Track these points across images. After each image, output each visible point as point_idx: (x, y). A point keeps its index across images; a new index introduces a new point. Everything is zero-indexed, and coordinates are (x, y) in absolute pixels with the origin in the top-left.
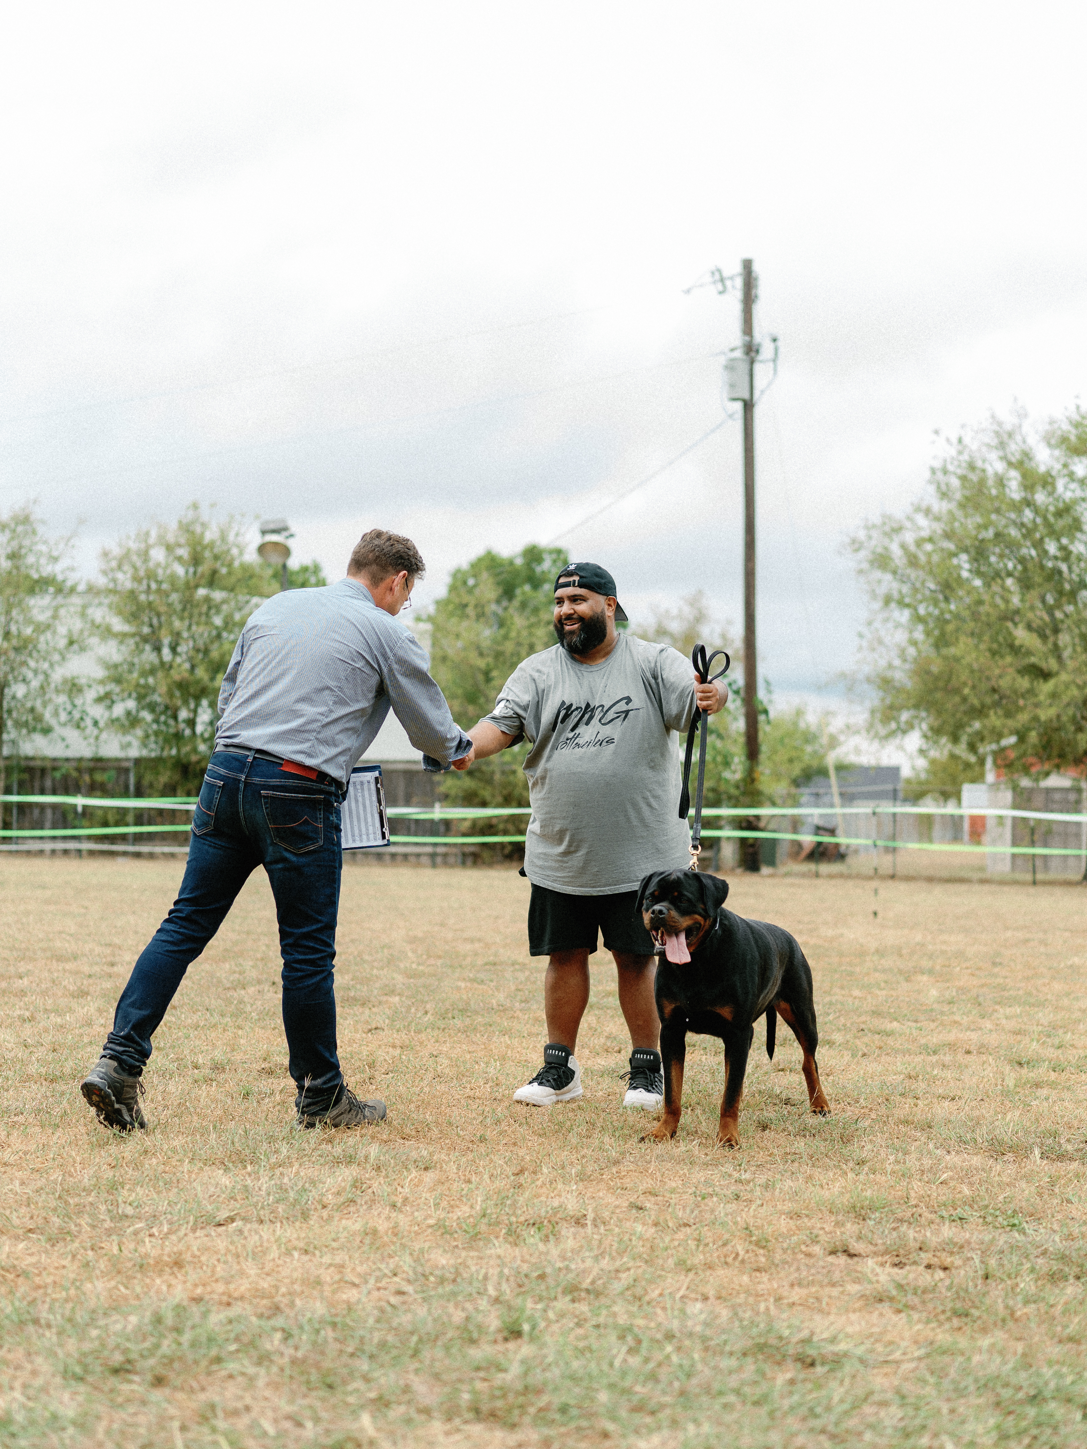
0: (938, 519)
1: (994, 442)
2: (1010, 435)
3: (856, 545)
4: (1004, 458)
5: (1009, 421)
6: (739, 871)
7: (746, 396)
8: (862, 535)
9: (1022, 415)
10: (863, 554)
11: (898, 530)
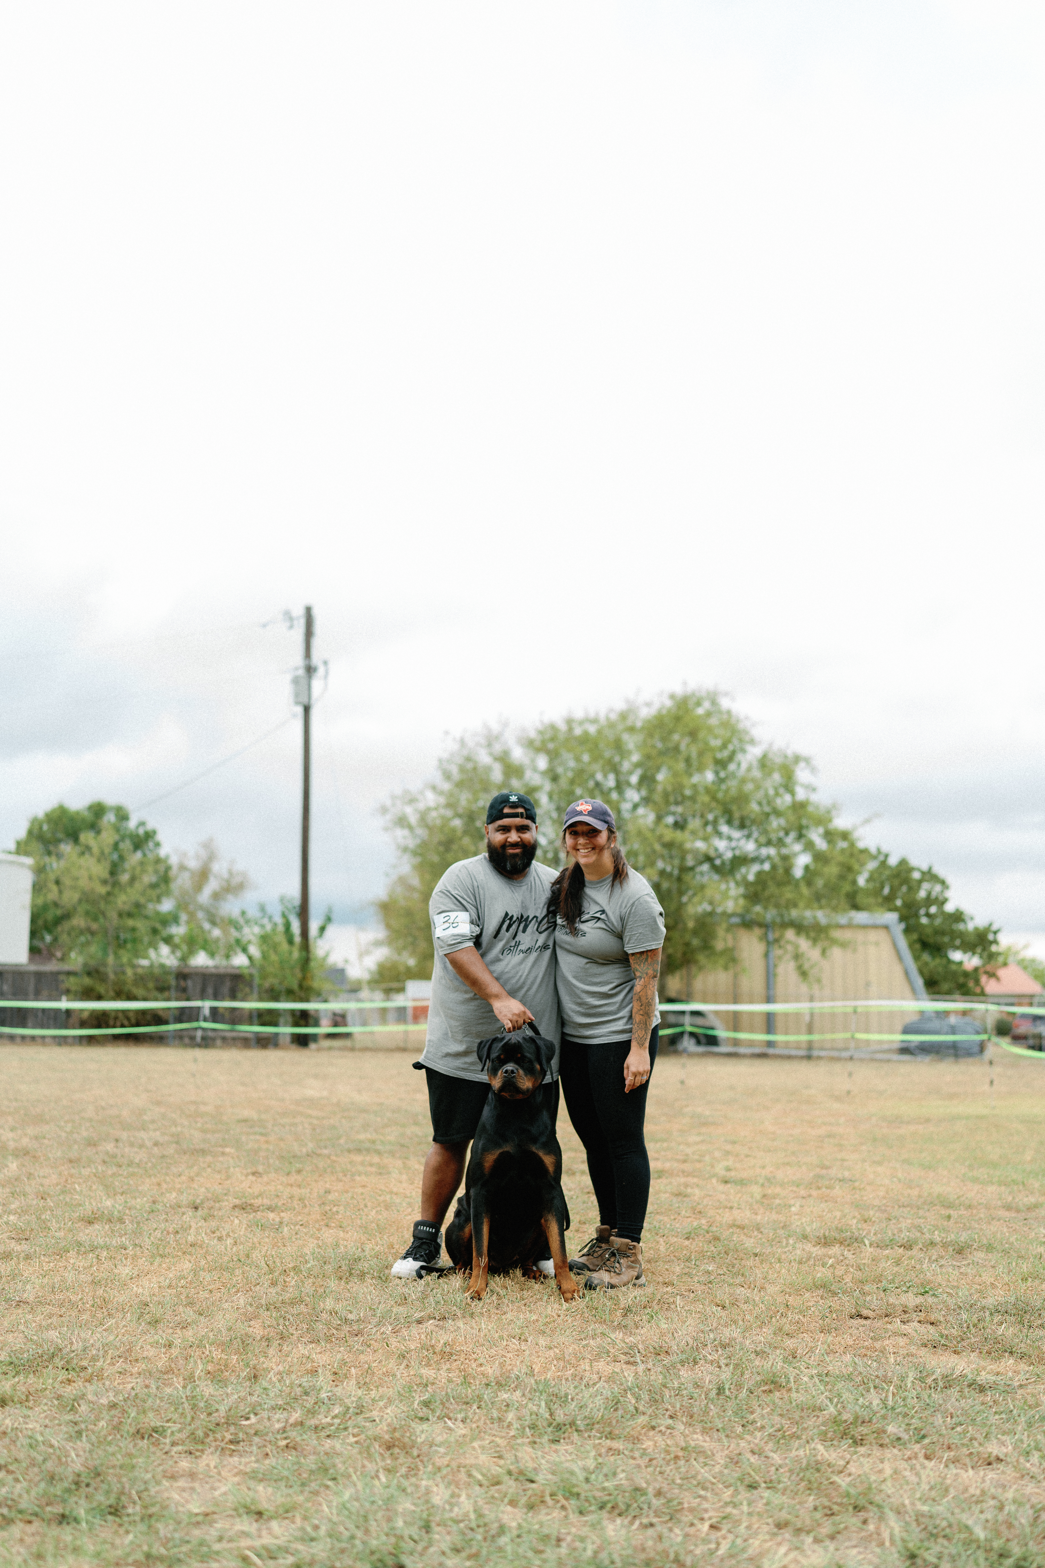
0: (441, 793)
1: (483, 741)
2: (497, 738)
3: (384, 810)
4: (491, 754)
5: (495, 727)
6: (294, 1046)
7: (305, 701)
8: (388, 803)
9: (506, 725)
10: (388, 817)
11: (412, 801)
